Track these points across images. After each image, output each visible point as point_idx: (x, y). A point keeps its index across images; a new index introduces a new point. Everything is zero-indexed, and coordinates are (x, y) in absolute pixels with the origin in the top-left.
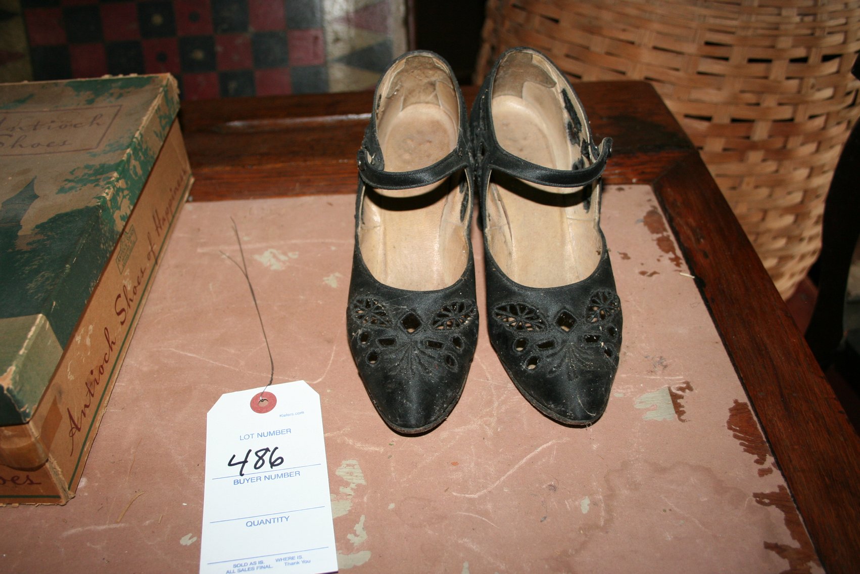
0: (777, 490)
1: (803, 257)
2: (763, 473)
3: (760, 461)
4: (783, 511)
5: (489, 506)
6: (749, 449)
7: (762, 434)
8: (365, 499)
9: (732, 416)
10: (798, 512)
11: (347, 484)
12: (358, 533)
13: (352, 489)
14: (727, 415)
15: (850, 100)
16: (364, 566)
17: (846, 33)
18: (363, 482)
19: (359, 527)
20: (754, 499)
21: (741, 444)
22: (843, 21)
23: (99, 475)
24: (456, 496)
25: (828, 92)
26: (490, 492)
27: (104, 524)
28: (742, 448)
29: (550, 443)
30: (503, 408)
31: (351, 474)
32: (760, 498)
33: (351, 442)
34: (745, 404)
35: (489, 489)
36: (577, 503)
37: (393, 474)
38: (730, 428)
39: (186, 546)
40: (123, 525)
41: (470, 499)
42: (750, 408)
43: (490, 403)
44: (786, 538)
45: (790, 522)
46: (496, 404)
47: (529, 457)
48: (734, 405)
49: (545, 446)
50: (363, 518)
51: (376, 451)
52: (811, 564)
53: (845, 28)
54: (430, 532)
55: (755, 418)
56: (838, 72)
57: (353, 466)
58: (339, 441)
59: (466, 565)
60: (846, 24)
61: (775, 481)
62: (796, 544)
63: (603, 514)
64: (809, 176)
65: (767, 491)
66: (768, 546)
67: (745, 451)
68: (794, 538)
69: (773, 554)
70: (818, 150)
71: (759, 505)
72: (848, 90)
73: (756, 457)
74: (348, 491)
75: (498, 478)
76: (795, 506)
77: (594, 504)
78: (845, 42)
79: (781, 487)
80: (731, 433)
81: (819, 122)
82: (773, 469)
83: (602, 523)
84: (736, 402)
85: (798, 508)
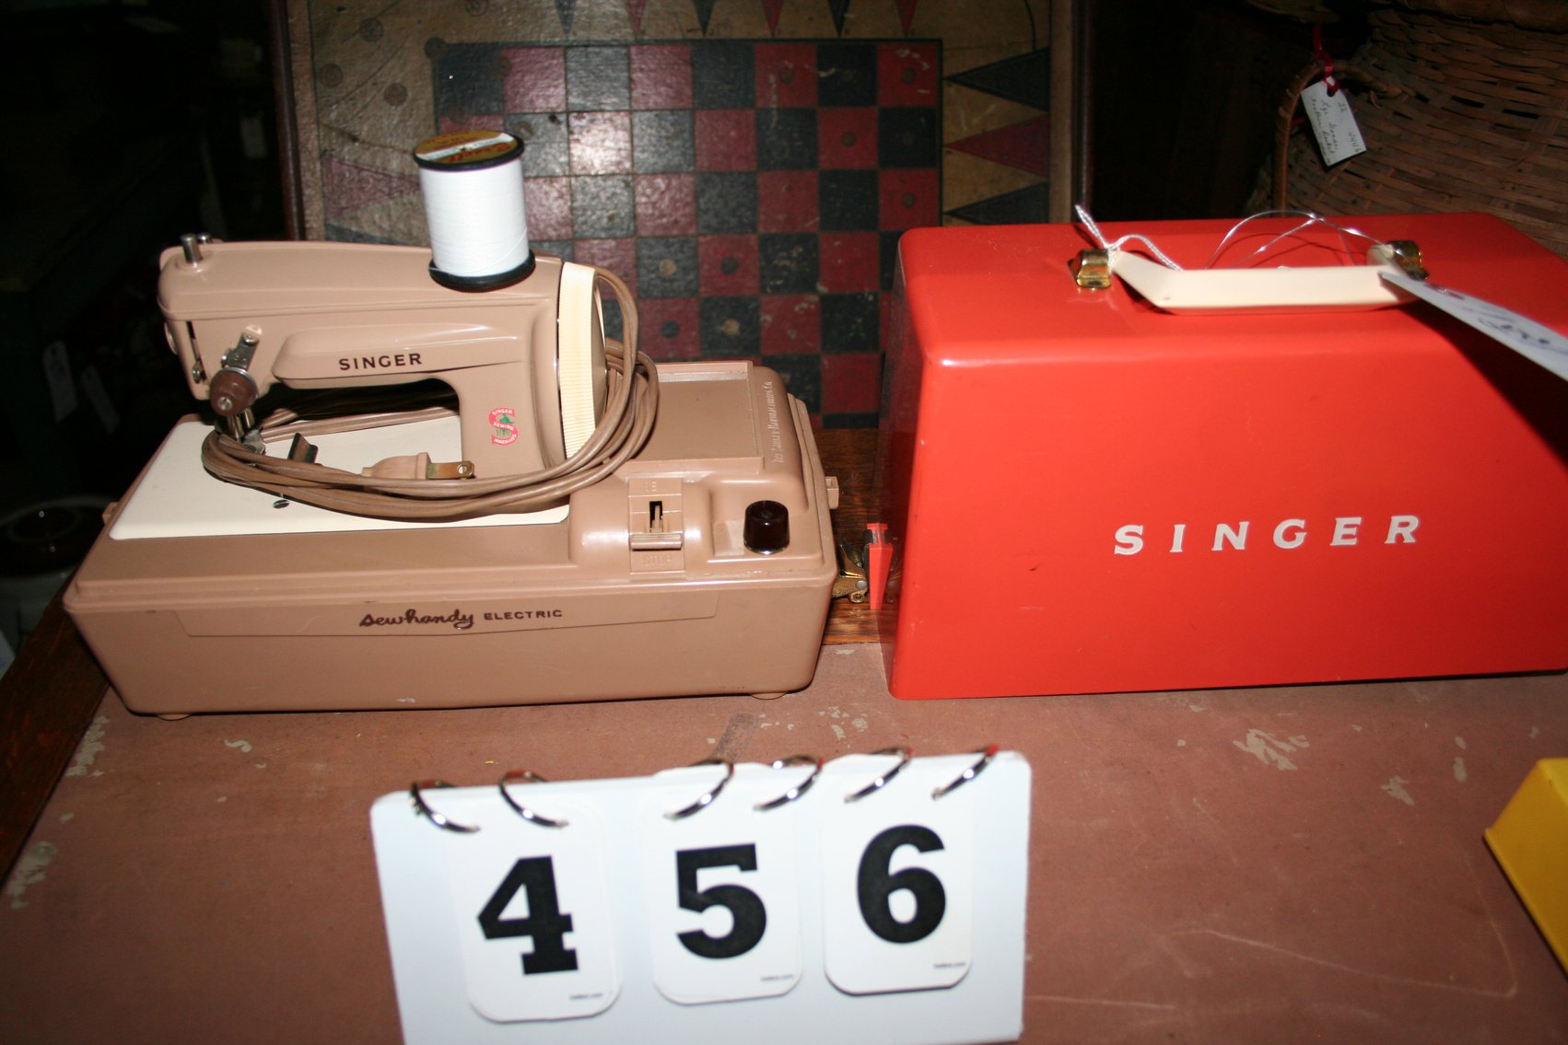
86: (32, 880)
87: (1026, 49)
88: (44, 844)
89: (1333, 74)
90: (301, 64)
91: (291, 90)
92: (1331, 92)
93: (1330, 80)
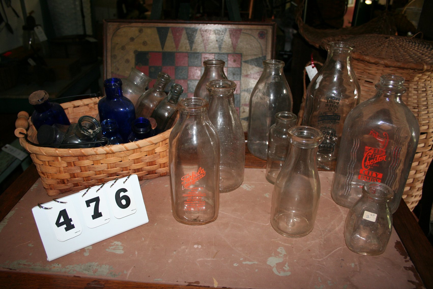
0: (411, 266)
1: (412, 203)
2: (406, 261)
3: (405, 258)
4: (413, 272)
5: (324, 263)
6: (402, 254)
7: (406, 250)
8: (287, 258)
9: (396, 245)
10: (417, 273)
11: (281, 254)
12: (286, 267)
13: (283, 255)
14: (394, 244)
15: (430, 148)
16: (290, 275)
17: (429, 126)
18: (285, 253)
19: (286, 265)
20: (404, 268)
21: (399, 253)
22: (428, 122)
23: (204, 245)
24: (314, 260)
25: (422, 145)
26: (324, 259)
27: (210, 258)
28: (399, 254)
29: (341, 248)
30: (325, 237)
31: (282, 251)
32: (406, 268)
33: (280, 242)
34: (400, 242)
35: (324, 258)
36: (350, 264)
37: (295, 252)
38: (395, 248)
39: (235, 266)
40: (215, 259)
41: (319, 261)
42: (401, 243)
43: (321, 235)
44: (414, 279)
45: (415, 275)
46: (323, 235)
47: (335, 251)
48: (396, 241)
49: (339, 248)
50: (287, 263)
51: (289, 246)
52: (422, 287)
53: (428, 124)
54: (308, 268)
55: (403, 246)
56: (426, 138)
57: (282, 249)
58: (277, 242)
59: (319, 278)
60: (429, 123)
61: (410, 264)
62: (417, 281)
63: (358, 268)
64: (416, 173)
65: (408, 266)
66: (409, 281)
67: (401, 255)
68: (417, 280)
69: (411, 284)
70: (419, 165)
71: (405, 270)
72: (429, 145)
73: (404, 257)
74: (281, 255)
75: (326, 256)
76: (417, 271)
77: (356, 265)
78: (428, 129)
79: (412, 266)
80: (396, 249)
81: (419, 155)
82: (410, 261)
83: (358, 270)
84: (397, 241)
85: (418, 272)
86: (35, 188)
87: (261, 56)
88: (37, 183)
89: (314, 64)
90: (109, 54)
91: (106, 59)
92: (313, 67)
93: (313, 65)
